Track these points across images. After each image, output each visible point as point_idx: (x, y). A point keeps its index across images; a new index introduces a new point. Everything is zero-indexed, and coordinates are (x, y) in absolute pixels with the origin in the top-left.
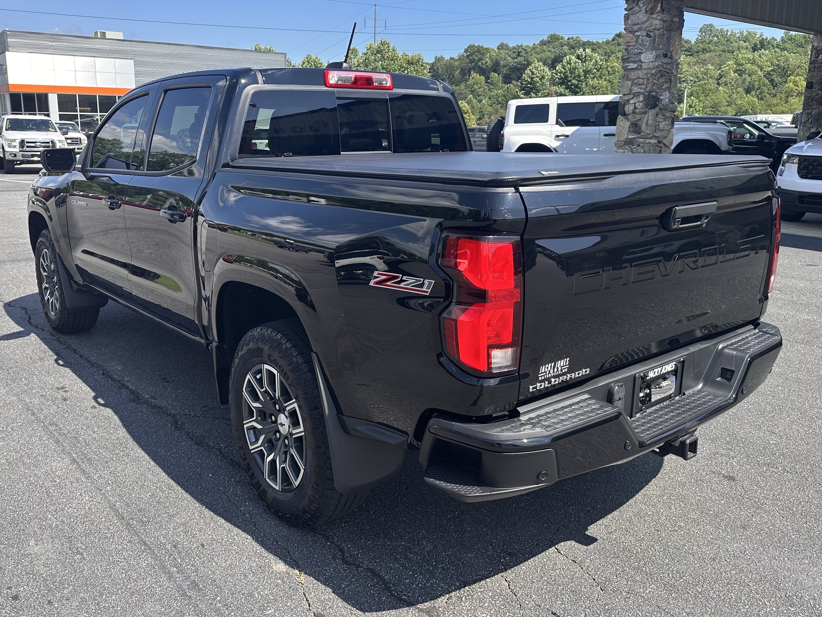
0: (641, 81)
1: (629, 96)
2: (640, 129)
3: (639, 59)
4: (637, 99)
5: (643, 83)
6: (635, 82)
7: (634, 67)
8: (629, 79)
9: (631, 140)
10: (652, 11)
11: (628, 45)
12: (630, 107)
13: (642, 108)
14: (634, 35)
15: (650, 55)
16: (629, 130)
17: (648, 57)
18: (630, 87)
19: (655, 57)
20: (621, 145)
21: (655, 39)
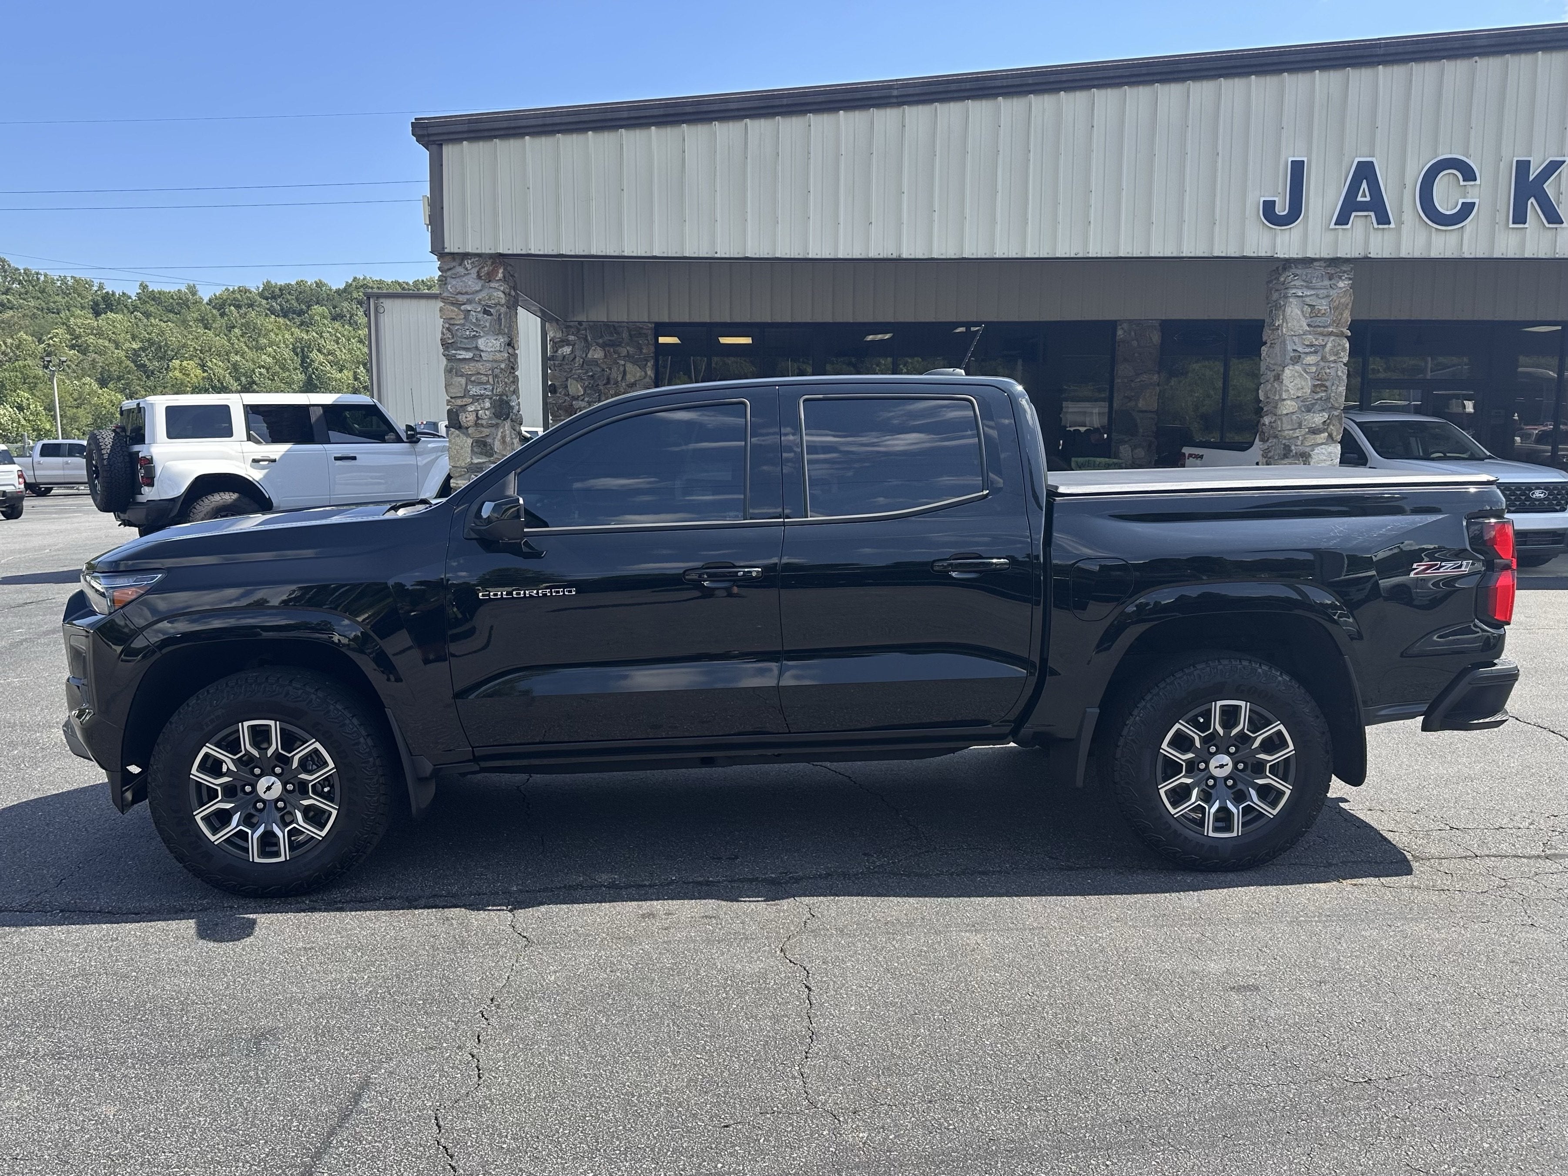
0: (484, 379)
1: (464, 400)
2: (492, 449)
3: (474, 346)
4: (479, 404)
5: (488, 382)
6: (473, 379)
7: (467, 357)
8: (461, 374)
9: (479, 466)
10: (489, 277)
11: (452, 322)
12: (468, 416)
13: (490, 418)
14: (460, 309)
15: (495, 342)
16: (472, 450)
17: (491, 344)
18: (464, 386)
19: (503, 345)
20: (463, 473)
21: (500, 319)
